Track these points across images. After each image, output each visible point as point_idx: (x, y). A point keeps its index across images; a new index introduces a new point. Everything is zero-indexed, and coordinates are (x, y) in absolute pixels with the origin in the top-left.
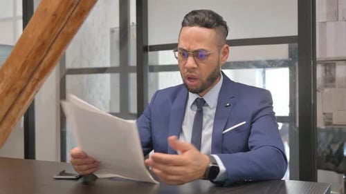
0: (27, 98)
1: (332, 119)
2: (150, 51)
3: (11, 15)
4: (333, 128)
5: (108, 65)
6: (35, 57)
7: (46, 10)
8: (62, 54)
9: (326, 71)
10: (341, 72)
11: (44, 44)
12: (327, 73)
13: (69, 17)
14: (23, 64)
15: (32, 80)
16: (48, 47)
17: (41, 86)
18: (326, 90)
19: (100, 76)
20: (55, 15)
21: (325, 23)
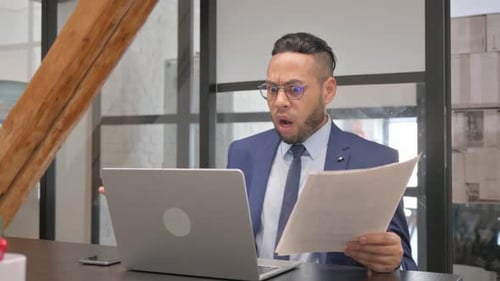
0: (46, 155)
1: (478, 192)
2: (219, 91)
3: (25, 40)
4: (480, 206)
5: (161, 111)
6: (57, 99)
7: (73, 33)
8: (96, 92)
9: (469, 123)
10: (490, 124)
11: (70, 80)
12: (472, 126)
13: (106, 43)
14: (41, 108)
15: (53, 130)
16: (76, 84)
17: (65, 138)
18: (471, 150)
19: (149, 127)
20: (86, 40)
21: (468, 54)
